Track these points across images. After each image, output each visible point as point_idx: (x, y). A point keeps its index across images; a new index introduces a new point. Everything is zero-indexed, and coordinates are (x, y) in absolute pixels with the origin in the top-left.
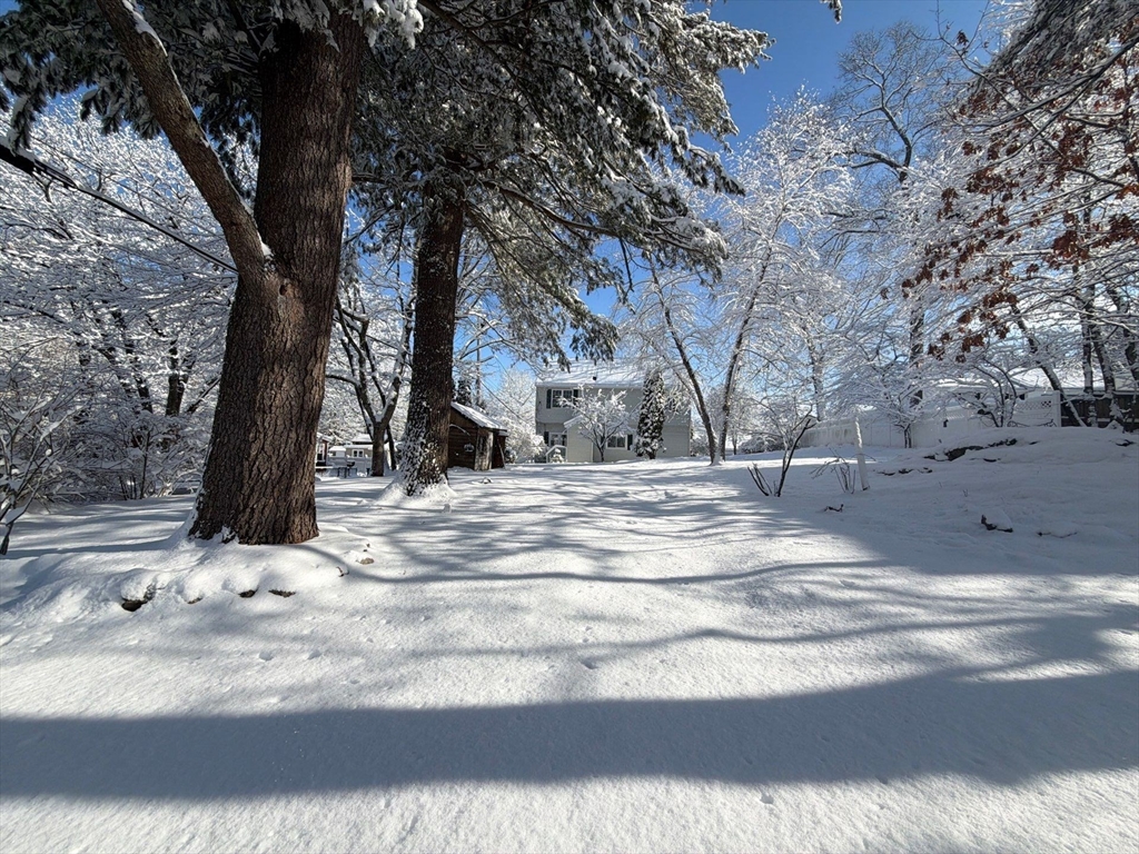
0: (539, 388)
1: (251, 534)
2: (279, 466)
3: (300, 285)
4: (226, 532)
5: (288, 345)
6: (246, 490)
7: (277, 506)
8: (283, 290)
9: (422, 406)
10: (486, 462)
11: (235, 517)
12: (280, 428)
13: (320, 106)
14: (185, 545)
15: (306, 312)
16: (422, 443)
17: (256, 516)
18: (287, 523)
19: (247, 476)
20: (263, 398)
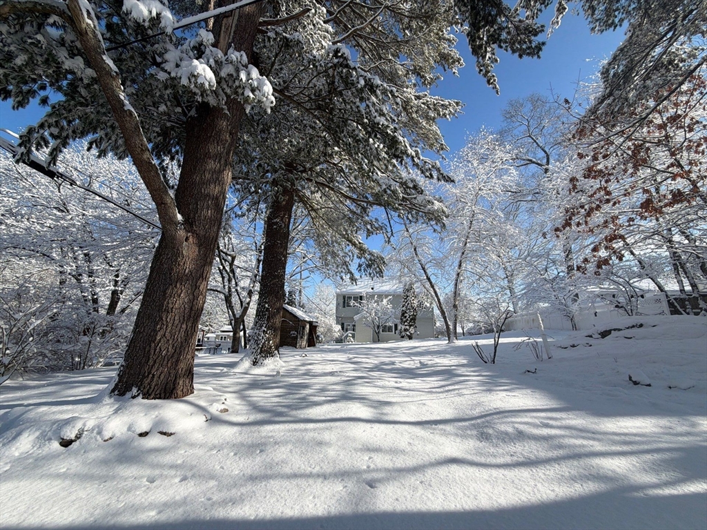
0: (338, 295)
1: (150, 392)
2: (173, 347)
3: (198, 236)
4: (134, 390)
5: (187, 271)
6: (151, 363)
7: (170, 373)
8: (187, 239)
9: (265, 307)
10: (304, 343)
11: (142, 381)
12: (177, 322)
13: (218, 142)
14: (107, 400)
15: (199, 252)
16: (264, 331)
17: (155, 379)
18: (174, 385)
19: (153, 353)
20: (168, 303)
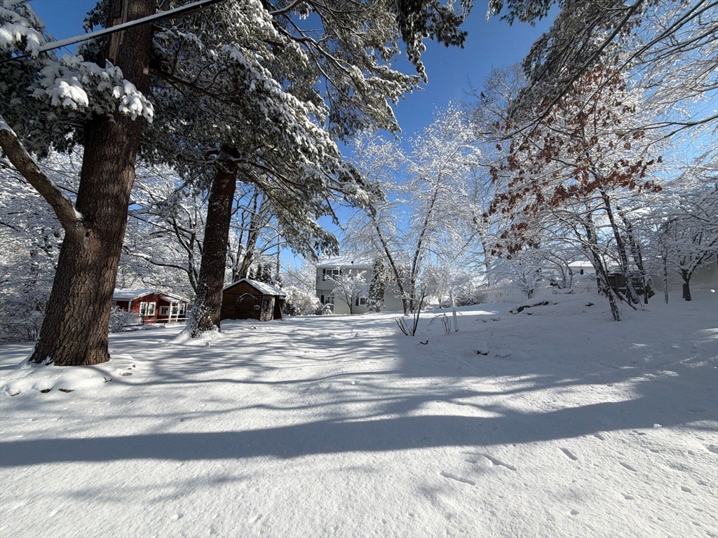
1: (62, 360)
2: (82, 324)
3: (99, 231)
4: (48, 359)
5: (90, 262)
6: (61, 337)
7: (80, 346)
8: (87, 235)
11: (54, 352)
12: (83, 305)
13: (113, 145)
14: (25, 367)
15: (102, 245)
17: (66, 351)
18: (85, 354)
19: (62, 330)
20: (74, 289)
